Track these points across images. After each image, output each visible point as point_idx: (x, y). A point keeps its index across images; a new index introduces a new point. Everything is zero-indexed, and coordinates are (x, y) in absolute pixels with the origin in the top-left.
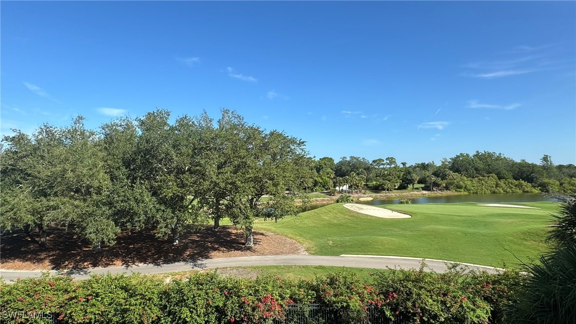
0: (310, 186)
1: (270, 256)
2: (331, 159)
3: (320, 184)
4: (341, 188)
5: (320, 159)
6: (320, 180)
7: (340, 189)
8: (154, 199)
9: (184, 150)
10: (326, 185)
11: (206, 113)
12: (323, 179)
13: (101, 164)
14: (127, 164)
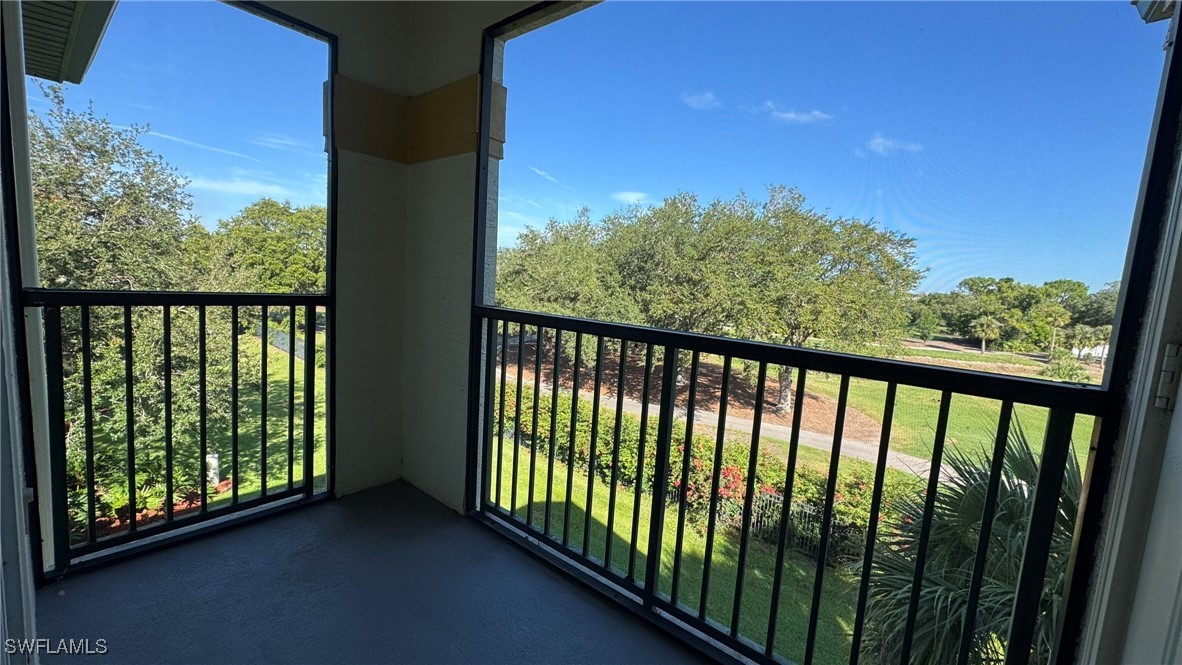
0: (993, 336)
1: (810, 433)
2: (1079, 285)
3: (1024, 336)
4: (1086, 351)
5: (1046, 284)
6: (1025, 327)
7: (1083, 353)
8: (643, 316)
9: (688, 250)
10: (1043, 339)
11: (743, 194)
12: (1035, 326)
13: (595, 266)
14: (621, 267)
